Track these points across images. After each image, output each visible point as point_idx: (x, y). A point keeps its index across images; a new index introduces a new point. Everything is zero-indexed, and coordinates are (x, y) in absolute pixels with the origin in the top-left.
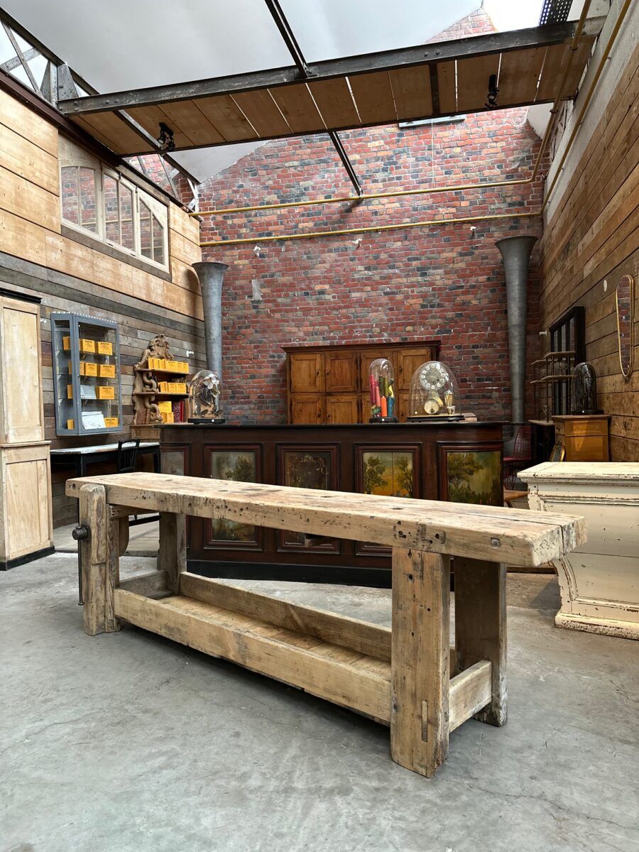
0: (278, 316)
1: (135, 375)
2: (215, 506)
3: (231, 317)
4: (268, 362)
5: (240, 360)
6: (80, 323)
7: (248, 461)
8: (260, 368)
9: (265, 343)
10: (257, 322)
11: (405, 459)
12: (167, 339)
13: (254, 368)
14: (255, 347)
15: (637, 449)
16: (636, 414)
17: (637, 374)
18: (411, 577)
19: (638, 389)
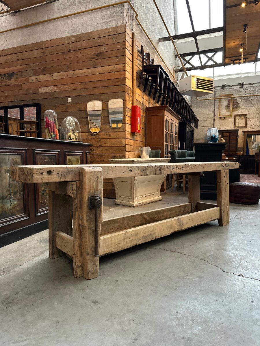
2: (172, 168)
11: (78, 159)
15: (103, 157)
16: (103, 146)
17: (103, 133)
18: (225, 177)
19: (105, 138)
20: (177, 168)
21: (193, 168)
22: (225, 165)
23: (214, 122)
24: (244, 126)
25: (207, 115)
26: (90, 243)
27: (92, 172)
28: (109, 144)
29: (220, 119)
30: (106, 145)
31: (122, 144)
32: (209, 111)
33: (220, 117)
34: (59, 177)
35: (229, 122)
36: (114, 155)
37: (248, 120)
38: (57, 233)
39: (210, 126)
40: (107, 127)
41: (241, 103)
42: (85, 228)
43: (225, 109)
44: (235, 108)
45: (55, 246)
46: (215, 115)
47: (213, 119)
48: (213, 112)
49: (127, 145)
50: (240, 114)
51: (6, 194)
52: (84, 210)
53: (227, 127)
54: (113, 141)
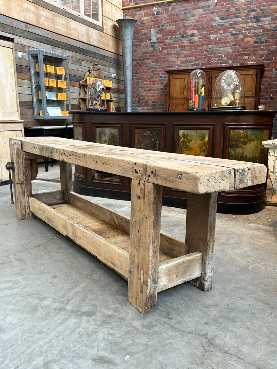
0: (165, 51)
1: (80, 87)
2: (60, 153)
3: (139, 53)
4: (160, 81)
5: (143, 79)
6: (44, 55)
7: (115, 134)
8: (154, 84)
9: (158, 68)
10: (153, 56)
11: (204, 134)
12: (100, 66)
13: (150, 84)
14: (152, 71)
18: (139, 197)
20: (64, 153)
22: (141, 169)
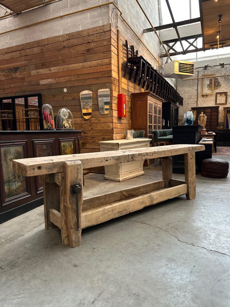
7: (20, 151)
11: (71, 144)
15: (95, 139)
16: (94, 129)
17: (94, 118)
18: (191, 159)
19: (95, 122)
21: (162, 153)
22: (191, 149)
23: (197, 99)
24: (225, 102)
25: (191, 94)
26: (73, 220)
27: (73, 165)
28: (99, 128)
29: (203, 97)
30: (97, 129)
31: (110, 127)
32: (193, 90)
33: (203, 95)
34: (47, 170)
35: (211, 99)
36: (104, 137)
37: (228, 97)
38: (50, 210)
39: (194, 103)
40: (97, 113)
41: (222, 82)
42: (69, 209)
43: (207, 87)
44: (216, 86)
45: (49, 220)
46: (198, 93)
47: (196, 97)
48: (196, 91)
49: (114, 129)
50: (221, 92)
51: (12, 178)
52: (67, 195)
53: (209, 104)
54: (103, 125)
